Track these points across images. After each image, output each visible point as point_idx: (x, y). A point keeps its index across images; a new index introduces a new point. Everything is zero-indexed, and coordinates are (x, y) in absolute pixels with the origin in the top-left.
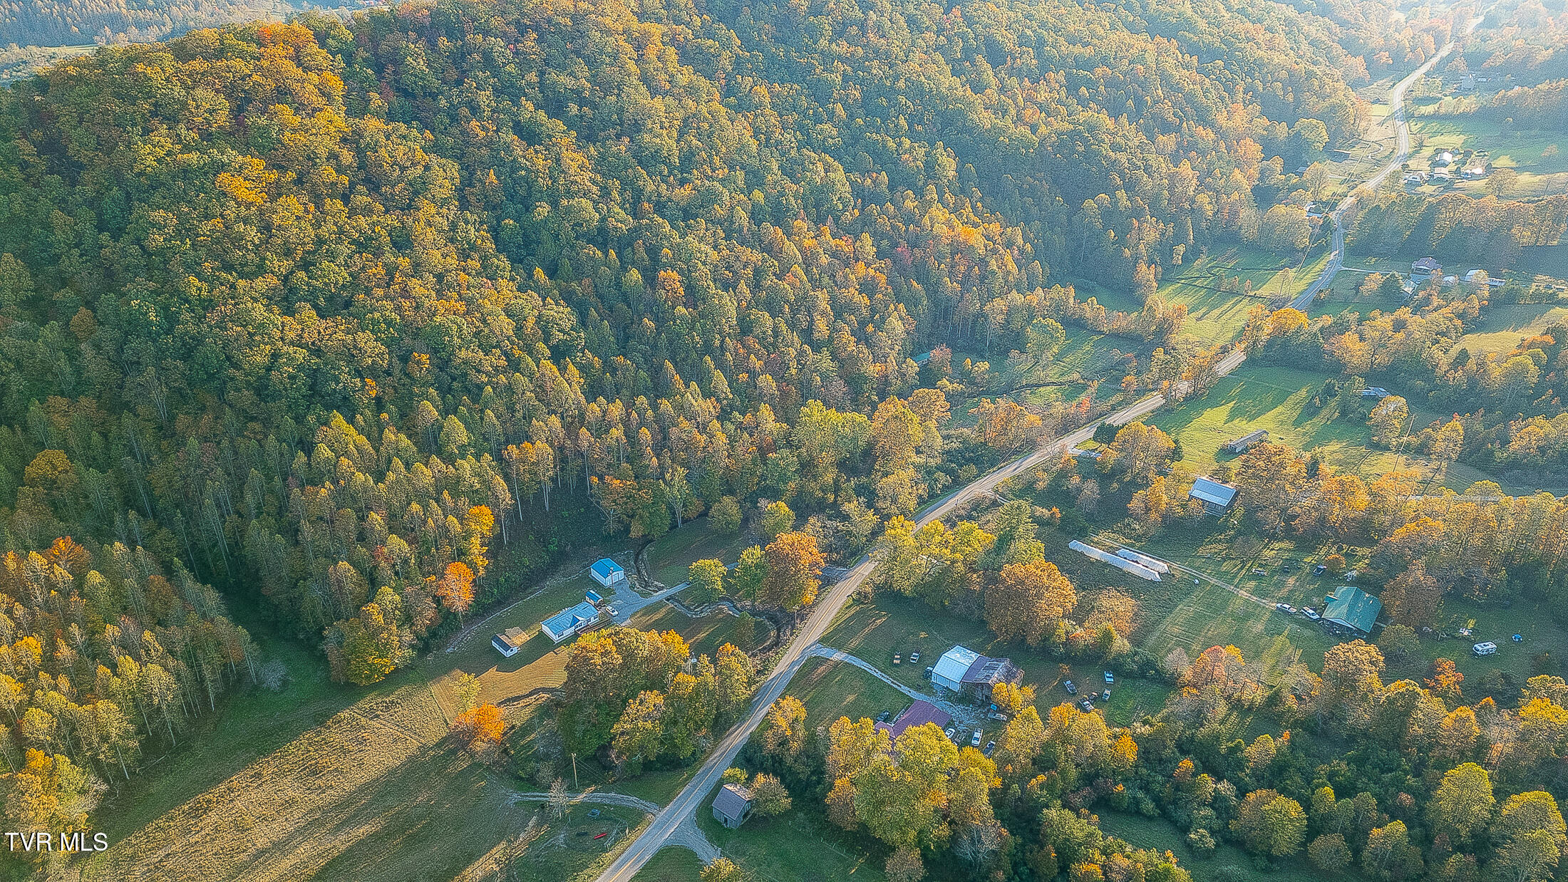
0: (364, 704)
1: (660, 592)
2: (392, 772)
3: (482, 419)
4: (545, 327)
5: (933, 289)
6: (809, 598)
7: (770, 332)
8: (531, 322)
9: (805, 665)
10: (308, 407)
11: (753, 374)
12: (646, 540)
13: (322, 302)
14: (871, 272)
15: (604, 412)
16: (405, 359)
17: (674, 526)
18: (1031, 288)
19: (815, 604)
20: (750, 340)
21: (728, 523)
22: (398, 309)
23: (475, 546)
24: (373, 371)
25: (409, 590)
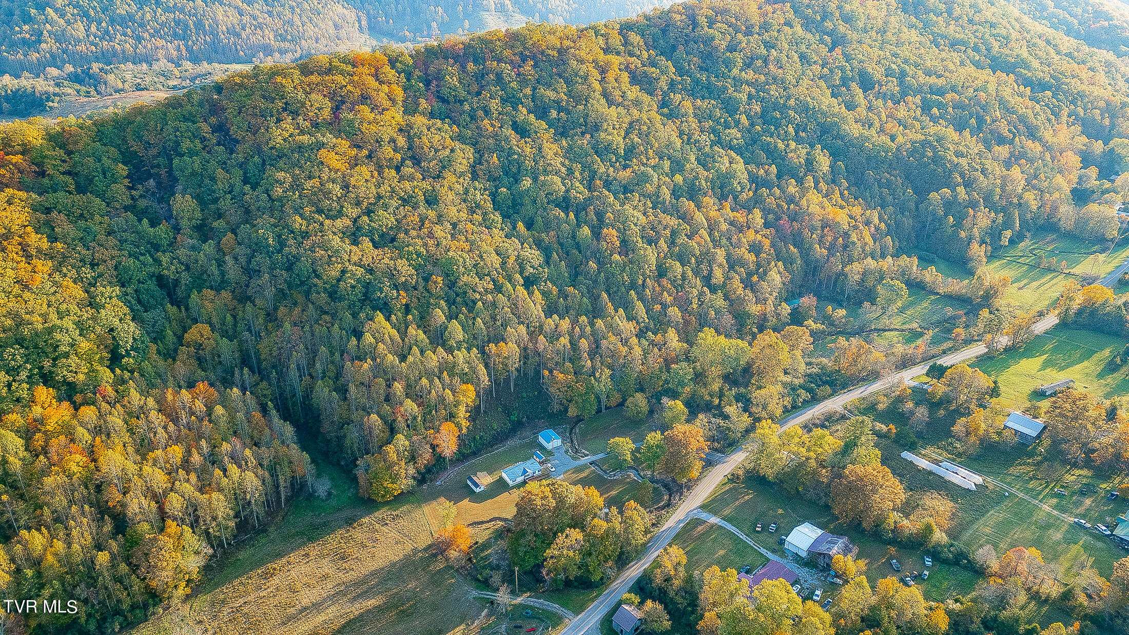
0: (379, 514)
1: (586, 458)
2: (393, 564)
3: (474, 324)
4: (521, 264)
5: (805, 252)
6: (695, 474)
7: (679, 277)
8: (511, 260)
9: (688, 524)
10: (361, 308)
11: (665, 306)
12: (579, 419)
13: (376, 238)
14: (759, 237)
15: (557, 326)
16: (426, 279)
17: (599, 411)
18: (883, 256)
19: (699, 479)
20: (664, 282)
21: (638, 413)
22: (425, 245)
23: (462, 412)
24: (405, 287)
25: (415, 438)
